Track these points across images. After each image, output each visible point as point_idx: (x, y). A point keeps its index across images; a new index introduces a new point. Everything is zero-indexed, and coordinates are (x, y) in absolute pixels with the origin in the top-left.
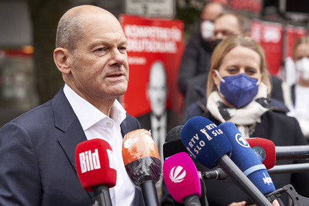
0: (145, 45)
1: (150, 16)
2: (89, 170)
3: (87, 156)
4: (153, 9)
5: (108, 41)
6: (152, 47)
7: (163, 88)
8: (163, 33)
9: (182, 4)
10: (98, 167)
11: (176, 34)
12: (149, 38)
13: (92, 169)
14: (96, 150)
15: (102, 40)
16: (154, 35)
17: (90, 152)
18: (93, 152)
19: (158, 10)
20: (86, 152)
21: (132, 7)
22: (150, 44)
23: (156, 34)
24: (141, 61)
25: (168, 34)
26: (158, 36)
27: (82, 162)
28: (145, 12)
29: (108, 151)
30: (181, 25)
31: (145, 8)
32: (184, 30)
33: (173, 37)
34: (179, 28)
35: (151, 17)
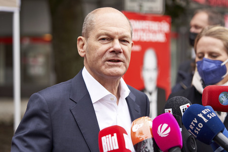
0: (140, 36)
1: (144, 12)
2: (109, 150)
3: (108, 139)
4: (147, 7)
5: (110, 33)
6: (146, 37)
7: (155, 69)
8: (155, 26)
9: (170, 2)
10: (117, 147)
11: (165, 27)
12: (143, 30)
13: (112, 149)
14: (115, 134)
15: (105, 31)
16: (147, 28)
17: (110, 135)
18: (112, 135)
19: (151, 8)
20: (107, 136)
21: (130, 5)
22: (144, 34)
23: (149, 26)
24: (137, 48)
25: (159, 27)
26: (151, 28)
27: (104, 144)
28: (140, 9)
29: (124, 135)
30: (169, 19)
31: (141, 6)
32: (172, 24)
33: (163, 29)
34: (167, 22)
35: (146, 14)
